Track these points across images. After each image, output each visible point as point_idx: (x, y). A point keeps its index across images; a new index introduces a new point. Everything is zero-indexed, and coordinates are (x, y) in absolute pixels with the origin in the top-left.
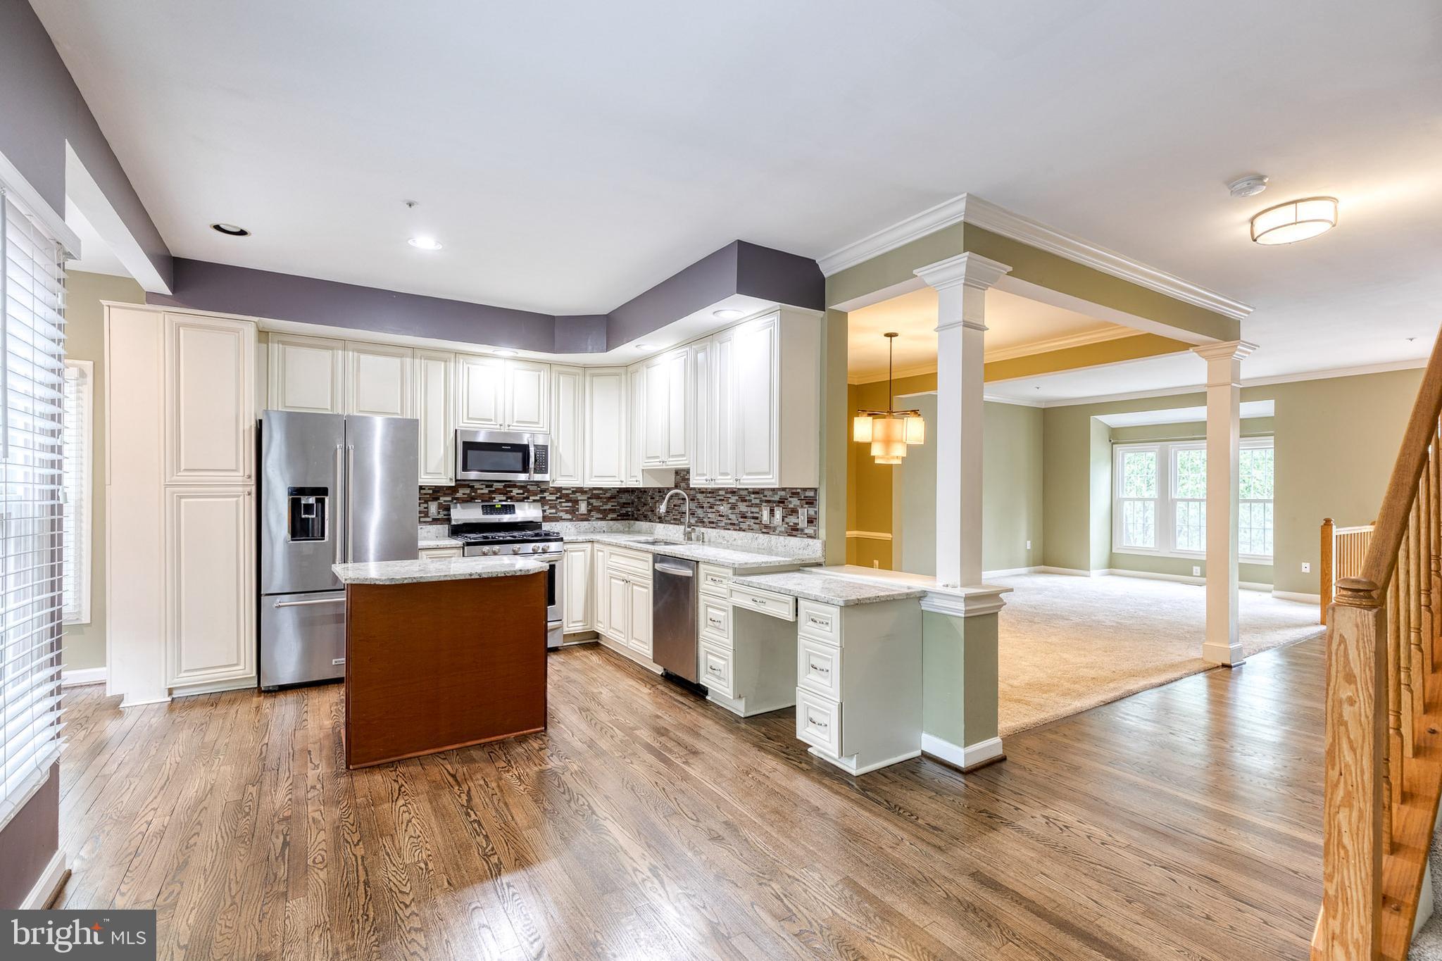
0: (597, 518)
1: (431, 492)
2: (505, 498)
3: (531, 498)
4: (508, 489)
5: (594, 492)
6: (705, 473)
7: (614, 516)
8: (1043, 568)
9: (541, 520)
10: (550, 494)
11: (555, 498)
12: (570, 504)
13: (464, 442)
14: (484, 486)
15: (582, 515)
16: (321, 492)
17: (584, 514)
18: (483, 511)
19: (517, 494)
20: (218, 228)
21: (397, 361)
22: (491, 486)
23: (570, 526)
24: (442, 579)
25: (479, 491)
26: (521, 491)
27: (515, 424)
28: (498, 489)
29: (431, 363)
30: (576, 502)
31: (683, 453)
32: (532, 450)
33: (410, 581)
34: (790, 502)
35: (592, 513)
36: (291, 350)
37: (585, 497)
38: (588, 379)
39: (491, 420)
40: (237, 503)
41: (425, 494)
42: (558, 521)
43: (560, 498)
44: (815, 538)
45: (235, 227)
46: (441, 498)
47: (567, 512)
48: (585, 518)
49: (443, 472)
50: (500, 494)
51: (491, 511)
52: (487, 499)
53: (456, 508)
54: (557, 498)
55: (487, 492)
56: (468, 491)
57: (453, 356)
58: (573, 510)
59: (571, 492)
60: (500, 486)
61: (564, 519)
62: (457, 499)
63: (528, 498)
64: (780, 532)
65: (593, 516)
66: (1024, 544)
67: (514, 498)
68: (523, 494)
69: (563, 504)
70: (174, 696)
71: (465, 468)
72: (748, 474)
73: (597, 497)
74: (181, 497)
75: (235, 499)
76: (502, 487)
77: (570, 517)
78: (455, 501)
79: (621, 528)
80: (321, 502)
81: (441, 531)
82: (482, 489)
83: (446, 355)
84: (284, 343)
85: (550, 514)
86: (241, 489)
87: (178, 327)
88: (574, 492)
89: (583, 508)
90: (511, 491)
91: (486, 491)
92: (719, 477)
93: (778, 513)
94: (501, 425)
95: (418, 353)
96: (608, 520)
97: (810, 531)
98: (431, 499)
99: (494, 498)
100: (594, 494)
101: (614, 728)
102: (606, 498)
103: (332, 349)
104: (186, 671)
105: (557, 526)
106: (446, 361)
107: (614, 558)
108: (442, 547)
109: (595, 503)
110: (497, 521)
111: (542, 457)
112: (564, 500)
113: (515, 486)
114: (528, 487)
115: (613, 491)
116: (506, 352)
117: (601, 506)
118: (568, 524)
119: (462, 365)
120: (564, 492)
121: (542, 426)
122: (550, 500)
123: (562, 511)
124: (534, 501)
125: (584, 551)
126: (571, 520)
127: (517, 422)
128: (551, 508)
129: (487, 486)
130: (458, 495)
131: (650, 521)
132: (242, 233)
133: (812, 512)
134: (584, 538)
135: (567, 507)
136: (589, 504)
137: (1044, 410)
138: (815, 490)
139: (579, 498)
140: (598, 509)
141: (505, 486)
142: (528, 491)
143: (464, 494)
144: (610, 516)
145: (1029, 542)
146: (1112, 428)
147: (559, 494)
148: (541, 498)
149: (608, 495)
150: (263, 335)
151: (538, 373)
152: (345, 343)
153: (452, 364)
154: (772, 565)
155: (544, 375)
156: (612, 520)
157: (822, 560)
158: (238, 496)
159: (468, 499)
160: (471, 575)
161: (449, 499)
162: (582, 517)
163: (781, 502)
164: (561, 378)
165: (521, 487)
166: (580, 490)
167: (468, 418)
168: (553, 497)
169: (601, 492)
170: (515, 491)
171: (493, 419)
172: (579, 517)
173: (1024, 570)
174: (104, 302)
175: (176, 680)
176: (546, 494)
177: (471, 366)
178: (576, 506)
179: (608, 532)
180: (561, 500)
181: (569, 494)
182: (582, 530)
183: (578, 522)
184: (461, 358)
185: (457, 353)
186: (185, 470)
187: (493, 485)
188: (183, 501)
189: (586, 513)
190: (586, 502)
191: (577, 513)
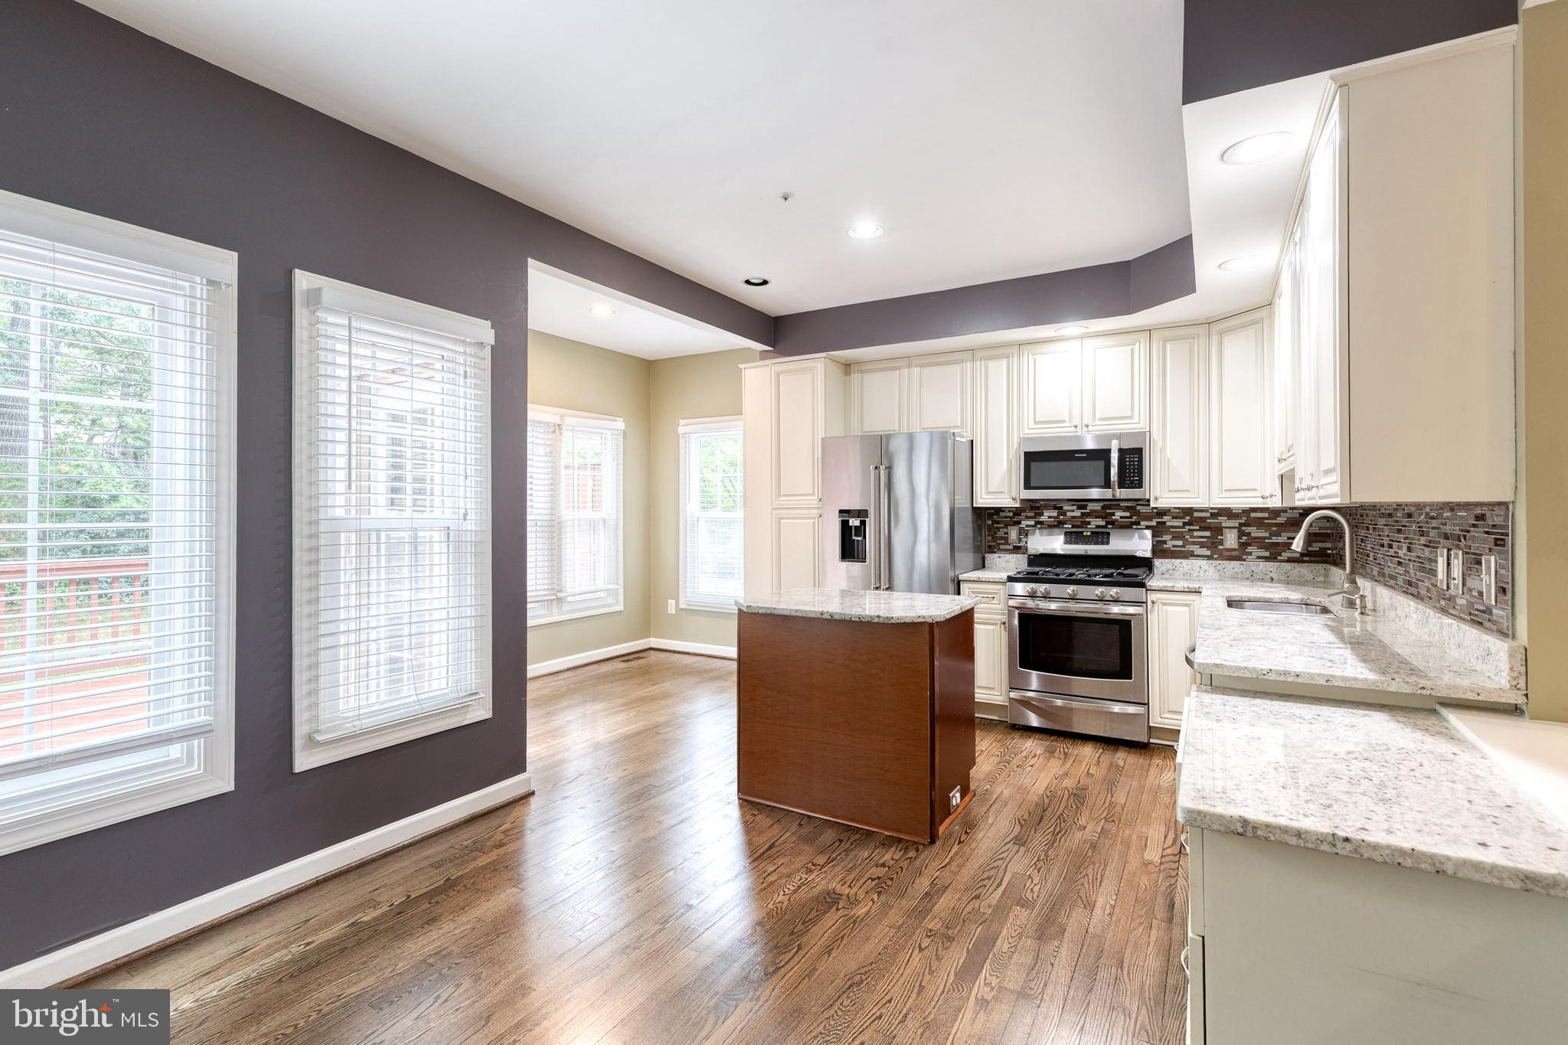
0: (1258, 557)
1: (1011, 514)
2: (1103, 523)
3: (1142, 523)
4: (1108, 511)
5: (1253, 515)
7: (1294, 555)
9: (1149, 555)
10: (1173, 518)
11: (1181, 524)
12: (1207, 534)
13: (1025, 453)
14: (1075, 507)
15: (1228, 550)
16: (862, 514)
17: (1234, 550)
18: (1067, 539)
19: (1121, 517)
20: (748, 282)
21: (957, 368)
22: (1085, 507)
23: (1207, 567)
25: (1069, 514)
26: (1128, 514)
27: (1098, 422)
28: (1095, 511)
29: (991, 364)
30: (1218, 530)
32: (1114, 455)
34: (1473, 538)
35: (1250, 549)
37: (1235, 523)
38: (1215, 339)
39: (1064, 421)
41: (1006, 517)
42: (1187, 558)
43: (1190, 523)
44: (1508, 636)
45: (759, 279)
46: (1017, 522)
47: (1202, 545)
48: (1238, 555)
49: (1006, 491)
50: (1097, 517)
51: (1076, 539)
52: (1079, 524)
53: (1037, 534)
54: (1185, 524)
55: (1080, 515)
56: (1055, 513)
57: (1016, 349)
58: (1213, 543)
59: (1208, 515)
60: (1097, 507)
61: (1198, 556)
62: (1041, 523)
63: (1138, 523)
64: (1461, 609)
65: (1250, 554)
67: (1116, 523)
68: (1130, 517)
69: (1196, 534)
73: (1260, 523)
74: (781, 519)
75: (812, 521)
76: (1100, 508)
77: (1208, 553)
78: (1039, 526)
79: (1309, 576)
80: (863, 523)
82: (1073, 511)
83: (1008, 349)
84: (861, 372)
85: (1173, 546)
86: (816, 511)
87: (778, 375)
88: (1214, 515)
89: (1231, 540)
90: (1113, 514)
91: (1078, 513)
93: (1457, 565)
94: (1076, 427)
95: (978, 354)
96: (1282, 562)
98: (1011, 523)
99: (1089, 523)
100: (1247, 518)
102: (1276, 525)
103: (898, 368)
105: (1184, 564)
106: (1008, 358)
108: (983, 580)
109: (1255, 532)
110: (1083, 553)
111: (1134, 465)
112: (1198, 528)
113: (1118, 507)
114: (1138, 508)
115: (1290, 514)
116: (1072, 328)
117: (1266, 538)
118: (1204, 563)
119: (1027, 358)
120: (1196, 514)
121: (1136, 420)
122: (1171, 527)
123: (1194, 543)
124: (1148, 527)
125: (1188, 605)
126: (1209, 558)
127: (1100, 419)
128: (1174, 538)
129: (1079, 508)
130: (1043, 519)
132: (765, 282)
133: (1503, 566)
134: (1186, 586)
135: (1201, 537)
136: (1241, 534)
138: (1509, 510)
139: (1224, 525)
140: (1260, 543)
141: (1103, 507)
142: (1138, 513)
143: (1049, 517)
144: (1287, 555)
147: (1188, 518)
148: (1157, 522)
149: (1280, 520)
150: (848, 367)
151: (1131, 347)
152: (908, 360)
153: (1015, 359)
155: (1140, 348)
156: (1290, 562)
159: (1056, 523)
161: (1032, 523)
162: (1229, 554)
164: (1168, 346)
165: (1127, 509)
166: (1227, 512)
167: (1036, 423)
168: (1178, 523)
169: (1266, 515)
170: (1118, 515)
171: (1066, 420)
172: (1225, 553)
174: (741, 366)
176: (1165, 518)
177: (1036, 357)
178: (1219, 537)
179: (1279, 581)
180: (1192, 527)
181: (1206, 518)
182: (1228, 575)
183: (1221, 562)
184: (1026, 350)
185: (1020, 345)
186: (784, 495)
187: (1087, 505)
188: (782, 521)
189: (1236, 546)
190: (1236, 531)
191: (1220, 547)
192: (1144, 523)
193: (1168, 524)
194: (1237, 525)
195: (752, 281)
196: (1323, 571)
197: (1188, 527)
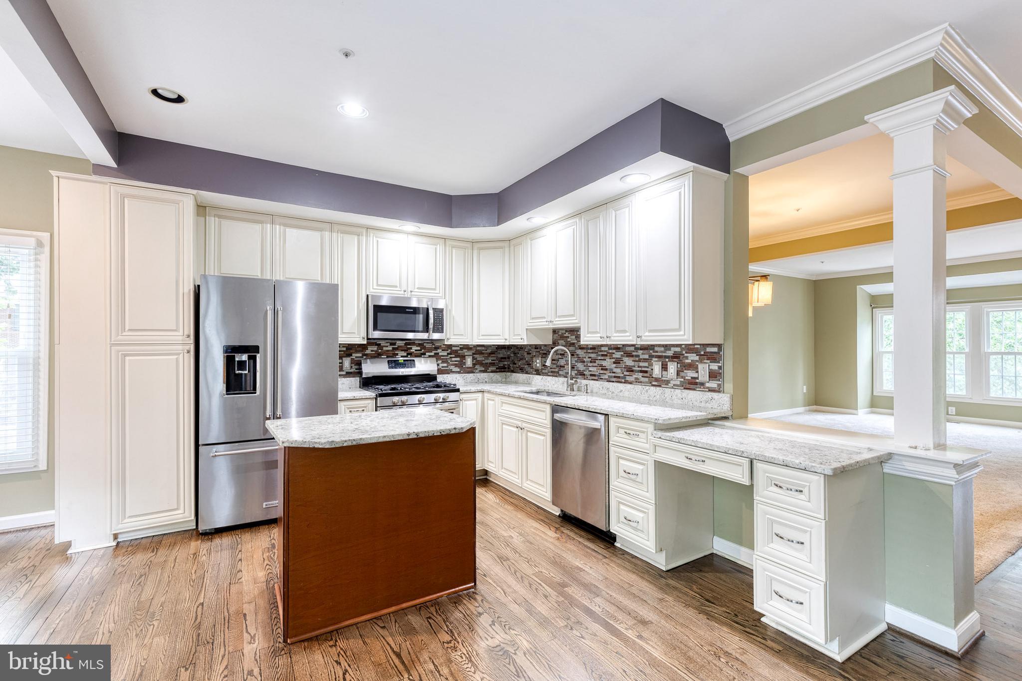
0: (480, 371)
1: (345, 349)
2: (405, 354)
3: (427, 354)
4: (408, 346)
5: (478, 348)
6: (598, 331)
7: (494, 368)
8: (815, 407)
9: (435, 372)
10: (442, 350)
11: (446, 354)
12: (458, 359)
13: (374, 305)
14: (389, 344)
15: (468, 368)
16: (253, 350)
17: (470, 368)
18: (389, 365)
19: (416, 350)
20: (155, 92)
21: (318, 234)
22: (394, 344)
23: (459, 378)
24: (381, 440)
25: (384, 349)
26: (419, 348)
27: (416, 290)
28: (401, 346)
29: (347, 237)
30: (463, 357)
31: (572, 313)
32: (431, 312)
33: (350, 444)
34: (687, 358)
35: (477, 367)
36: (225, 223)
37: (470, 353)
38: (475, 252)
39: (396, 287)
40: (177, 360)
41: (341, 351)
42: (449, 374)
43: (451, 354)
44: (719, 392)
45: (174, 93)
46: (353, 355)
47: (456, 365)
48: (471, 371)
49: (356, 332)
50: (402, 351)
51: (395, 365)
52: (391, 355)
53: (366, 363)
54: (448, 354)
56: (375, 348)
57: (364, 231)
58: (461, 364)
59: (458, 348)
60: (401, 343)
61: (454, 372)
62: (366, 355)
63: (424, 354)
64: (674, 385)
65: (477, 369)
66: (801, 389)
67: (413, 354)
68: (420, 350)
69: (453, 359)
70: (119, 540)
71: (375, 328)
72: (650, 331)
73: (480, 353)
74: (125, 355)
75: (175, 357)
76: (403, 345)
77: (459, 370)
78: (365, 357)
79: (500, 379)
80: (253, 359)
81: (353, 383)
82: (387, 346)
83: (359, 230)
84: (220, 217)
85: (442, 367)
86: (180, 347)
87: (123, 197)
88: (461, 349)
89: (469, 362)
90: (411, 348)
91: (390, 348)
92: (615, 335)
93: (672, 367)
94: (405, 291)
95: (336, 227)
96: (489, 372)
97: (713, 384)
98: (345, 355)
99: (397, 354)
100: (478, 350)
101: (543, 584)
102: (487, 353)
103: (261, 222)
104: (130, 517)
105: (450, 377)
106: (358, 235)
107: (505, 407)
108: (358, 398)
109: (479, 358)
110: (401, 374)
111: (439, 319)
112: (454, 356)
113: (414, 344)
114: (425, 344)
115: (493, 348)
116: (410, 226)
117: (483, 361)
118: (457, 375)
119: (373, 238)
120: (453, 348)
121: (438, 292)
122: (442, 356)
123: (452, 365)
124: (430, 356)
125: (476, 400)
126: (459, 372)
127: (418, 288)
128: (443, 362)
129: (391, 344)
130: (368, 352)
131: (527, 373)
132: (180, 100)
133: (714, 366)
134: (476, 389)
135: (456, 361)
136: (474, 358)
137: (815, 281)
138: (719, 346)
139: (466, 354)
140: (481, 363)
141: (406, 344)
142: (424, 348)
143: (372, 351)
144: (491, 369)
145: (805, 387)
146: (873, 296)
147: (449, 350)
148: (435, 353)
149: (489, 351)
150: (201, 209)
151: (435, 246)
152: (272, 218)
153: (364, 238)
154: (690, 420)
155: (440, 248)
156: (492, 372)
157: (729, 414)
158: (179, 354)
159: (376, 355)
160: (409, 435)
161: (360, 355)
162: (468, 370)
163: (676, 357)
164: (454, 251)
165: (419, 345)
166: (467, 347)
167: (378, 285)
168: (445, 353)
169: (483, 348)
170: (414, 348)
171: (398, 286)
172: (466, 370)
173: (801, 409)
174: (54, 173)
175: (120, 526)
176: (439, 351)
177: (379, 240)
178: (464, 361)
179: (489, 383)
180: (452, 356)
181: (458, 350)
182: (468, 381)
183: (465, 374)
184: (371, 233)
185: (368, 228)
186: (130, 330)
187: (396, 343)
188: (127, 358)
189: (471, 366)
190: (471, 357)
191: (464, 366)
192: (428, 354)
193: (440, 354)
194: (471, 354)
195: (160, 91)
196: (505, 376)
197: (449, 356)
